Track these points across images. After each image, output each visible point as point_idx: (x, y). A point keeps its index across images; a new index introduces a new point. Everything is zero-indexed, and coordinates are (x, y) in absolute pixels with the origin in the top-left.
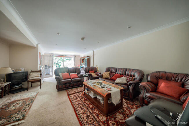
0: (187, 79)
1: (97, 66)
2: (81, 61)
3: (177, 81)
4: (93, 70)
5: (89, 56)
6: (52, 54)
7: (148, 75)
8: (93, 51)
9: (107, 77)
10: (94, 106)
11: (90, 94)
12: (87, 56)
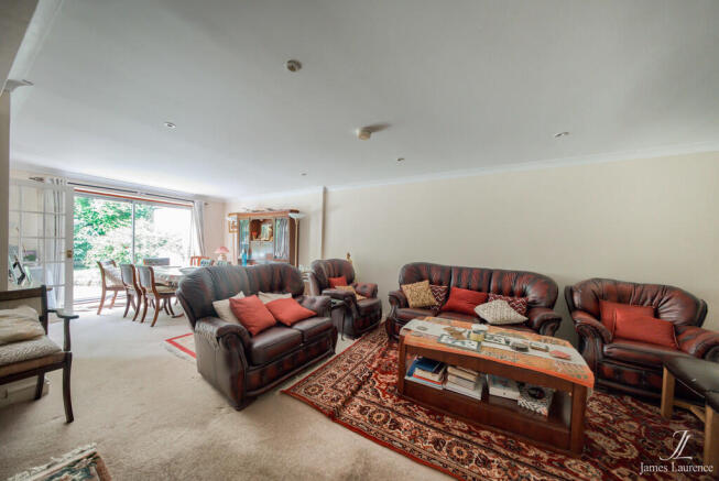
0: (665, 299)
1: (349, 255)
2: (247, 229)
3: (643, 303)
4: (339, 276)
5: (297, 212)
6: (53, 171)
7: (570, 292)
8: (325, 192)
9: (427, 302)
10: (499, 431)
11: (449, 386)
12: (292, 211)
